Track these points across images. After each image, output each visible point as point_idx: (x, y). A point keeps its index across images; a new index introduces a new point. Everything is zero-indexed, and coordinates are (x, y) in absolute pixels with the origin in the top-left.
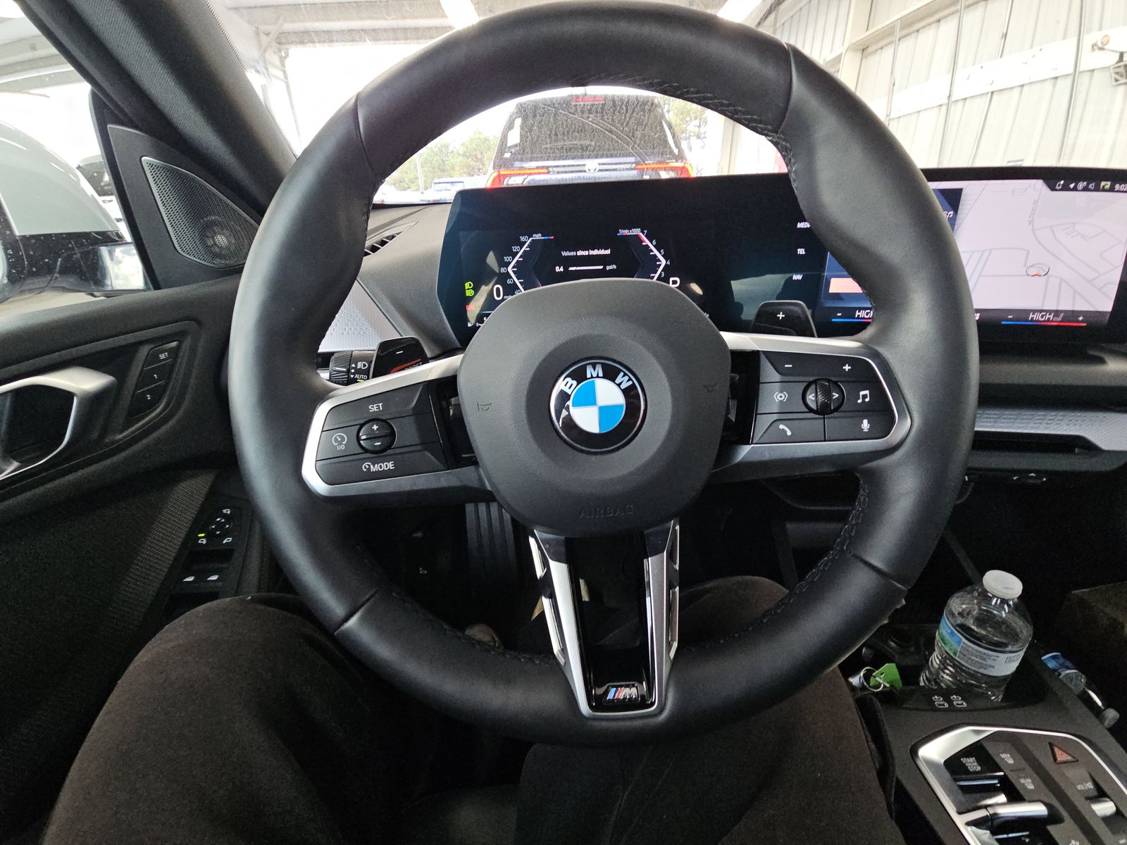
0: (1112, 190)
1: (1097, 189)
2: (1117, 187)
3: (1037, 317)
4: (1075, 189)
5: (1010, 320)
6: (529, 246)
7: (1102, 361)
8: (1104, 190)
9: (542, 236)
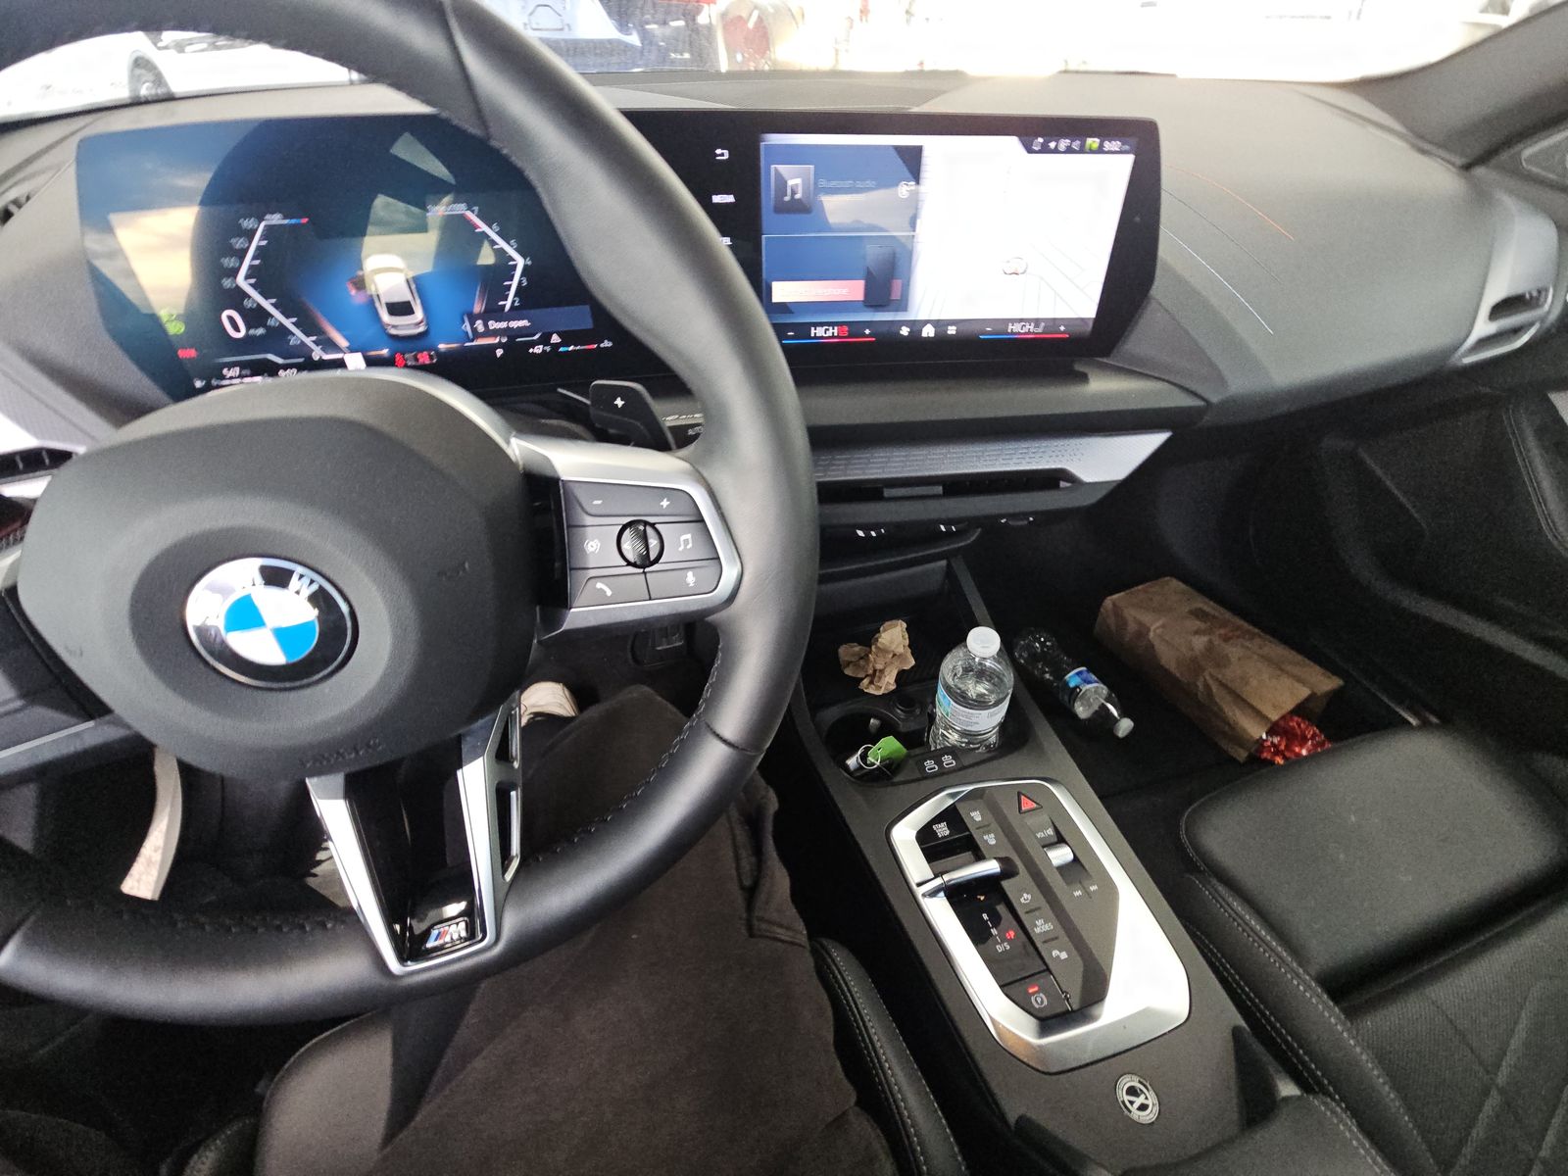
0: (1100, 150)
1: (1082, 151)
2: (1107, 145)
3: (1016, 328)
4: (1056, 151)
5: (989, 333)
6: (263, 237)
7: (1083, 378)
8: (1092, 152)
9: (285, 217)
